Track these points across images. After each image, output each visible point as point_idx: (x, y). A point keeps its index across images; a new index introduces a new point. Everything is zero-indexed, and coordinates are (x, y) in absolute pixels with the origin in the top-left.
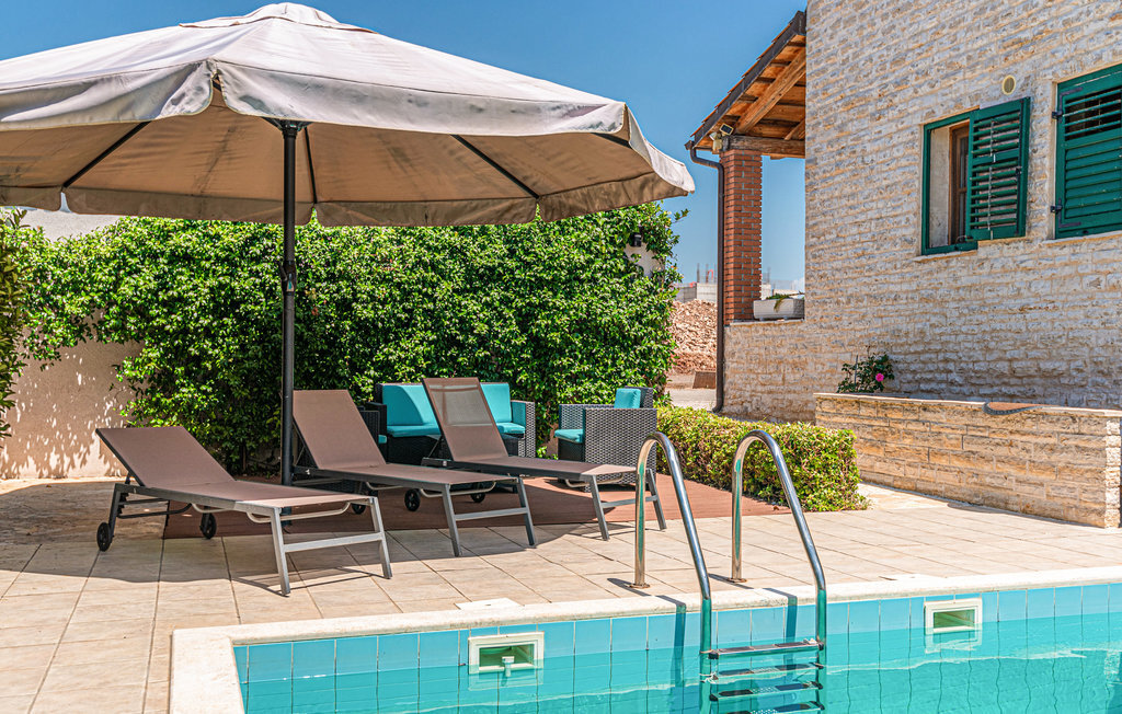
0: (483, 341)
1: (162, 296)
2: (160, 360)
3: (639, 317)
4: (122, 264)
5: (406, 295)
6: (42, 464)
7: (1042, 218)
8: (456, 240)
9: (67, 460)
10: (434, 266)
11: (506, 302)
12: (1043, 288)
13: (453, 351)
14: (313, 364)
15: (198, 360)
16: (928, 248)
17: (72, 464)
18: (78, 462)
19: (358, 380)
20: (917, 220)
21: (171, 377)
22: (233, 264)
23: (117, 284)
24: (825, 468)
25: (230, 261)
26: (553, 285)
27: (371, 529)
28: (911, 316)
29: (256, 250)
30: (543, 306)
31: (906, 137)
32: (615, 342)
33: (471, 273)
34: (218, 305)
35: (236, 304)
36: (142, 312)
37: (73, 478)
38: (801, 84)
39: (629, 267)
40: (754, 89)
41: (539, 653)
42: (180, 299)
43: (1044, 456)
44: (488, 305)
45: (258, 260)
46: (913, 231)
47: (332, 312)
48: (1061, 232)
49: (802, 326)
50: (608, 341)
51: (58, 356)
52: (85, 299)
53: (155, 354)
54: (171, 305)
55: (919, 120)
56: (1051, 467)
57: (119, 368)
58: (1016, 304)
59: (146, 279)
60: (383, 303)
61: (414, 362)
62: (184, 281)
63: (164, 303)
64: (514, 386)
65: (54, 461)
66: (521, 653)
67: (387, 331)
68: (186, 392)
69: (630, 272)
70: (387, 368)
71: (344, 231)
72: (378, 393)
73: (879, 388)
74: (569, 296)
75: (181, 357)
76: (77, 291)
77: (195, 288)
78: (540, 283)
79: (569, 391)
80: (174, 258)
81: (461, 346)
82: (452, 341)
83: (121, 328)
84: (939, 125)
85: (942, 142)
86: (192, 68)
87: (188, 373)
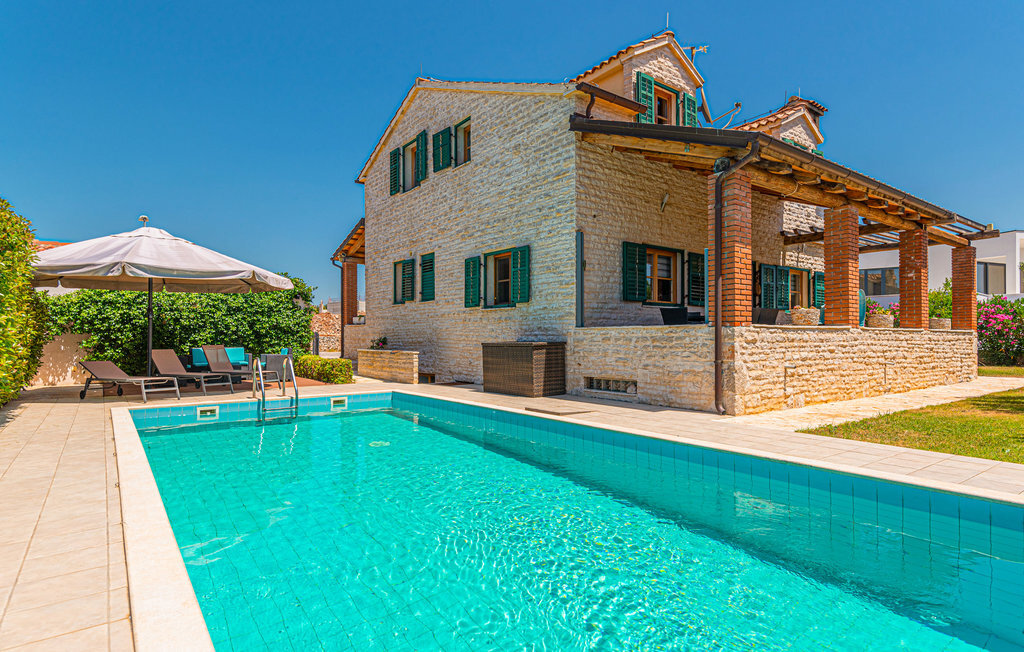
0: (234, 333)
1: (99, 317)
2: (98, 340)
3: (298, 324)
4: (82, 305)
5: (203, 316)
6: (45, 380)
7: (418, 296)
8: (224, 297)
9: (57, 379)
10: (214, 306)
11: (244, 319)
12: (418, 316)
13: (223, 336)
14: (164, 341)
15: (114, 340)
16: (396, 302)
17: (59, 380)
18: (61, 379)
19: (182, 347)
20: (392, 293)
21: (103, 347)
22: (129, 305)
23: (79, 313)
24: (341, 371)
25: (129, 304)
26: (262, 313)
27: (174, 386)
28: (391, 324)
29: (139, 300)
30: (259, 320)
31: (389, 266)
32: (289, 332)
33: (229, 309)
34: (123, 320)
35: (131, 320)
36: (91, 323)
37: (59, 385)
38: (363, 246)
39: (294, 306)
40: (351, 242)
41: (217, 412)
42: (107, 318)
43: (403, 365)
44: (237, 320)
45: (141, 304)
46: (391, 296)
47: (172, 322)
48: (423, 300)
49: (365, 327)
50: (285, 332)
51: (53, 339)
52: (66, 318)
53: (96, 338)
54: (103, 320)
55: (392, 261)
56: (405, 369)
57: (81, 343)
58: (413, 321)
59: (93, 310)
60: (193, 319)
61: (206, 340)
62: (109, 311)
63: (100, 319)
64: (246, 348)
65: (51, 379)
66: (212, 411)
67: (194, 330)
68: (110, 352)
69: (295, 307)
70: (195, 343)
71: (177, 294)
72: (191, 351)
73: (382, 348)
74: (269, 317)
75: (108, 339)
76: (62, 315)
77: (114, 314)
78: (257, 312)
79: (270, 350)
80: (104, 303)
81: (226, 335)
82: (222, 333)
83: (82, 329)
84: (400, 262)
85: (400, 268)
86: (116, 264)
87: (110, 345)
